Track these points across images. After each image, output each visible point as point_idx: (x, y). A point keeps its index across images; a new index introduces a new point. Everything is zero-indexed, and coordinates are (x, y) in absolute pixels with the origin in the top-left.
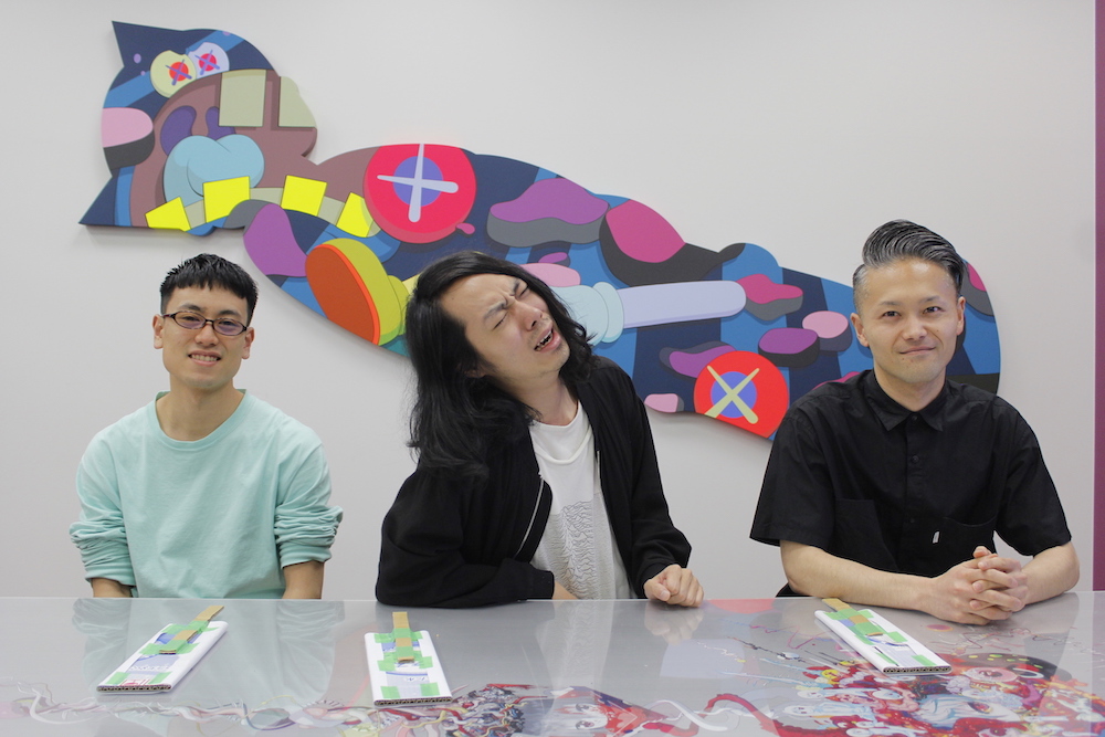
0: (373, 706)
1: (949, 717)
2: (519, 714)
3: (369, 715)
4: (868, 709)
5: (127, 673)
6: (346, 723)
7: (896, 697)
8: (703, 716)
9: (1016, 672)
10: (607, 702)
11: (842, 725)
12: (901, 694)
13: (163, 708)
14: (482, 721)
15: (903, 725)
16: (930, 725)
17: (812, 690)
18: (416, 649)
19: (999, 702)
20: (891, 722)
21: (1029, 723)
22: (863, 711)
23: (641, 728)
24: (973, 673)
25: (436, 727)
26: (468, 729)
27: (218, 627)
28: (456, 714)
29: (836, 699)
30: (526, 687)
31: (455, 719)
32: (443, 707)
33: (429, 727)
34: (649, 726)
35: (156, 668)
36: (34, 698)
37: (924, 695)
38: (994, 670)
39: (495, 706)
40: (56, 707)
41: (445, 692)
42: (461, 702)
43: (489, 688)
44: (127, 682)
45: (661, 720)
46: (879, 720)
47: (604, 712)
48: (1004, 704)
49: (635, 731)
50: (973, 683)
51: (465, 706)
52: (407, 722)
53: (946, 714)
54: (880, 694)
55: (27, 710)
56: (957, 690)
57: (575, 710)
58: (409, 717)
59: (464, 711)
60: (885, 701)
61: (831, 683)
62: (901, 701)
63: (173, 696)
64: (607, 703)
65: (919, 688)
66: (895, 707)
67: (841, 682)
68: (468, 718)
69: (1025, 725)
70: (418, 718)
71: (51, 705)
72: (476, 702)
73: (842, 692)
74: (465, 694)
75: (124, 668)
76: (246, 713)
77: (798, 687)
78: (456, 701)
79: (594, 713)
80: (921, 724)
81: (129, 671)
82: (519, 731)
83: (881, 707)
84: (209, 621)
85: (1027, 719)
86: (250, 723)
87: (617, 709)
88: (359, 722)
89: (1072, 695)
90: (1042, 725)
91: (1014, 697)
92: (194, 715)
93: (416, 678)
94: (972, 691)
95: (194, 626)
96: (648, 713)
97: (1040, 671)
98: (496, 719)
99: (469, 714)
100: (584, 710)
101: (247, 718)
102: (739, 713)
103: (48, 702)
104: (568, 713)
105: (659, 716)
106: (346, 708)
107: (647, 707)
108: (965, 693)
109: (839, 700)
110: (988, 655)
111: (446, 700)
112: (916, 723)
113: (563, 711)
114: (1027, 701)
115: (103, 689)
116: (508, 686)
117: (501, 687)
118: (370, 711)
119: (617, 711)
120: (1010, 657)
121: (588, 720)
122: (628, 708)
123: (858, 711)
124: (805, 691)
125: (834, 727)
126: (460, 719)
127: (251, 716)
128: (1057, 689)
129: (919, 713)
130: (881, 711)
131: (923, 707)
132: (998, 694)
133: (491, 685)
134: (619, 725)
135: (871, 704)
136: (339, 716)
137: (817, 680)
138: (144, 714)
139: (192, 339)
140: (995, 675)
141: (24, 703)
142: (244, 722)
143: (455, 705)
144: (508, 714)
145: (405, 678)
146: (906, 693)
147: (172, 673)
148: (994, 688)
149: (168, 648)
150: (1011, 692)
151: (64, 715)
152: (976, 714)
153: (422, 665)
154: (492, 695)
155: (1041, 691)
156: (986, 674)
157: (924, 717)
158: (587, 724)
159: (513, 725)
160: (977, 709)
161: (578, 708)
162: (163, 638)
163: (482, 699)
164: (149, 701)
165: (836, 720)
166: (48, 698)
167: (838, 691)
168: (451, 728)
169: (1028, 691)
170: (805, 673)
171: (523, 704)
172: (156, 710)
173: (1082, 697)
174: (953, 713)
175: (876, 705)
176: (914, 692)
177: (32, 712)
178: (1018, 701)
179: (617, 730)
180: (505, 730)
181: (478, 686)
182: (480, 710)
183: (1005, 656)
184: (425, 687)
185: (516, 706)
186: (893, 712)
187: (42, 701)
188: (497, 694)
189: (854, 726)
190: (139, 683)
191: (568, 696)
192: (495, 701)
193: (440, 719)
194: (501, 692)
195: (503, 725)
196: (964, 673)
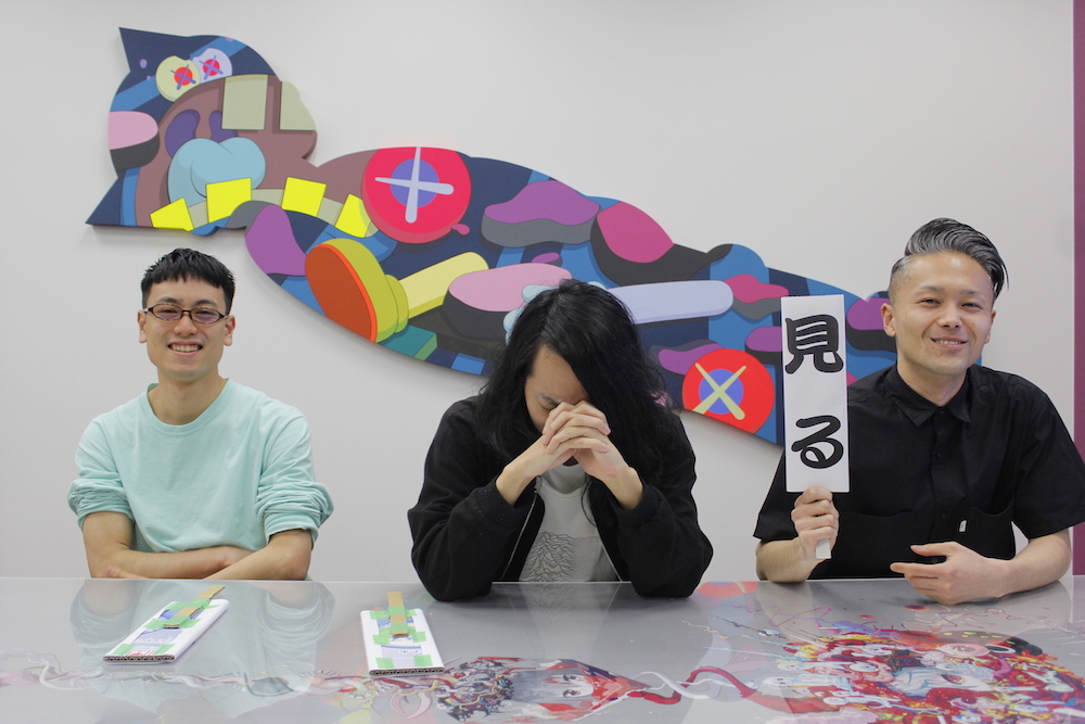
0: (369, 676)
1: (922, 687)
2: (509, 684)
3: (365, 684)
4: (845, 680)
5: (133, 645)
6: (342, 691)
7: (872, 669)
8: (686, 686)
10: (594, 673)
11: (819, 694)
12: (877, 667)
13: (166, 677)
14: (472, 689)
15: (877, 694)
16: (904, 694)
17: (792, 663)
18: (410, 625)
19: (972, 674)
20: (867, 692)
21: (999, 693)
22: (841, 681)
23: (625, 696)
24: (947, 649)
25: (428, 695)
26: (459, 697)
27: (219, 605)
28: (447, 683)
29: (813, 671)
30: (515, 660)
31: (447, 688)
32: (436, 677)
33: (422, 695)
34: (633, 695)
35: (160, 641)
36: (43, 667)
37: (899, 668)
39: (485, 676)
40: (65, 675)
41: (437, 662)
42: (453, 673)
43: (480, 660)
44: (133, 652)
45: (645, 690)
46: (855, 690)
47: (590, 682)
48: (976, 676)
49: (620, 699)
50: (947, 656)
51: (456, 676)
52: (400, 690)
53: (920, 685)
54: (857, 667)
55: (37, 678)
56: (931, 663)
57: (563, 680)
58: (403, 685)
59: (455, 680)
60: (861, 673)
61: (809, 657)
62: (877, 673)
63: (177, 667)
64: (593, 675)
65: (894, 661)
66: (871, 678)
67: (820, 656)
68: (460, 687)
69: (996, 695)
70: (411, 686)
71: (60, 673)
72: (467, 673)
73: (819, 666)
74: (457, 665)
75: (129, 640)
76: (246, 681)
77: (778, 661)
78: (448, 672)
79: (581, 683)
80: (896, 694)
81: (133, 642)
82: (508, 698)
83: (858, 678)
84: (211, 599)
85: (997, 689)
86: (250, 690)
87: (602, 679)
88: (355, 689)
89: (1042, 668)
90: (1011, 694)
91: (986, 670)
92: (196, 682)
93: (409, 651)
94: (945, 664)
95: (197, 603)
96: (633, 683)
97: (1012, 647)
98: (486, 687)
99: (460, 683)
100: (572, 681)
101: (248, 686)
102: (720, 683)
103: (57, 670)
104: (555, 682)
105: (643, 685)
106: (342, 678)
107: (632, 678)
108: (938, 666)
109: (817, 672)
110: (962, 632)
111: (440, 670)
112: (890, 692)
113: (550, 680)
114: (998, 673)
115: (110, 659)
116: (499, 659)
117: (492, 660)
118: (365, 680)
119: (602, 681)
120: (984, 634)
121: (575, 689)
122: (613, 678)
123: (835, 681)
124: (784, 664)
125: (811, 696)
126: (452, 687)
127: (251, 684)
128: (1028, 663)
129: (893, 684)
130: (857, 682)
131: (897, 678)
132: (971, 666)
133: (482, 658)
134: (605, 694)
135: (848, 676)
136: (336, 684)
137: (796, 654)
138: (148, 682)
139: (171, 330)
140: (968, 650)
141: (34, 672)
142: (244, 689)
143: (447, 675)
144: (498, 683)
145: (399, 651)
146: (882, 666)
147: (175, 645)
148: (967, 662)
149: (171, 623)
150: (984, 665)
151: (72, 682)
152: (949, 685)
153: (416, 640)
154: (483, 667)
155: (1012, 664)
156: (959, 649)
157: (898, 687)
158: (573, 693)
159: (503, 693)
160: (949, 681)
161: (566, 678)
162: (167, 614)
163: (473, 670)
164: (154, 670)
165: (813, 689)
166: (57, 667)
167: (816, 664)
168: (443, 696)
169: (1000, 664)
170: (785, 648)
171: (512, 675)
172: (161, 678)
173: (1051, 669)
174: (926, 683)
175: (852, 676)
176: (889, 665)
177: (42, 680)
178: (989, 673)
179: (602, 698)
180: (495, 697)
181: (469, 658)
182: (471, 680)
183: (979, 634)
184: (418, 659)
185: (506, 676)
186: (868, 683)
187: (51, 670)
188: (487, 666)
189: (831, 695)
190: (144, 653)
191: (556, 667)
192: (486, 672)
193: (433, 687)
194: (491, 664)
195: (493, 693)
196: (939, 648)
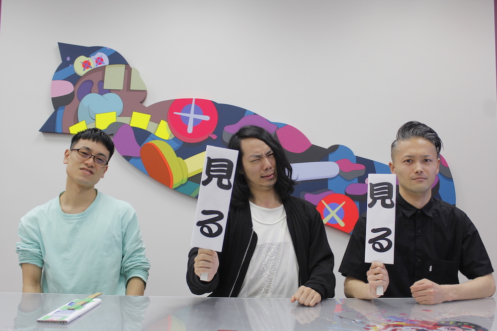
5: (53, 316)
9: (463, 329)
24: (442, 329)
27: (97, 301)
35: (64, 315)
38: (452, 328)
44: (50, 319)
75: (49, 314)
84: (94, 298)
95: (86, 300)
97: (474, 328)
110: (449, 322)
115: (39, 322)
120: (460, 322)
137: (370, 330)
139: (83, 162)
140: (453, 330)
147: (69, 317)
149: (72, 308)
156: (448, 329)
162: (72, 304)
170: (364, 328)
183: (457, 322)
196: (438, 328)
